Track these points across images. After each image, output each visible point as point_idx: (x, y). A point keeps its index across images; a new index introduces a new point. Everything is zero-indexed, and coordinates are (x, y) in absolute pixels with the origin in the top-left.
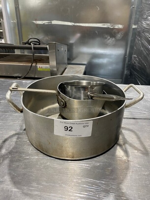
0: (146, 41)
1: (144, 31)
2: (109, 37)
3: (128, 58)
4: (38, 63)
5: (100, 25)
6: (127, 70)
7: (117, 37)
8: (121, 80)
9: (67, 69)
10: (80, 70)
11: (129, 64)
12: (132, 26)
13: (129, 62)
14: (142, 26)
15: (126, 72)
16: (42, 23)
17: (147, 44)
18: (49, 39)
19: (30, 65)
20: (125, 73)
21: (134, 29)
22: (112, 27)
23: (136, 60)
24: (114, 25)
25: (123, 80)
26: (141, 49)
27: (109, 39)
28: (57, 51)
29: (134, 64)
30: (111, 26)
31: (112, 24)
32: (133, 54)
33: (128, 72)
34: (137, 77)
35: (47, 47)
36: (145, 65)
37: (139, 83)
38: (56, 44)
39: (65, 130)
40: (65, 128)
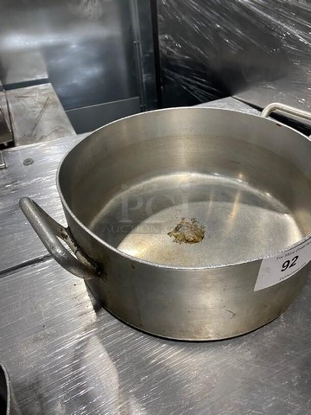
3: (141, 44)
6: (145, 72)
8: (138, 97)
9: (10, 105)
10: (48, 99)
11: (146, 58)
13: (144, 53)
15: (144, 77)
20: (144, 80)
23: (173, 47)
25: (142, 97)
26: (181, 17)
27: (86, 4)
29: (168, 56)
32: (159, 32)
33: (148, 76)
34: (187, 84)
36: (203, 53)
37: (195, 96)
39: (282, 270)
40: (283, 265)
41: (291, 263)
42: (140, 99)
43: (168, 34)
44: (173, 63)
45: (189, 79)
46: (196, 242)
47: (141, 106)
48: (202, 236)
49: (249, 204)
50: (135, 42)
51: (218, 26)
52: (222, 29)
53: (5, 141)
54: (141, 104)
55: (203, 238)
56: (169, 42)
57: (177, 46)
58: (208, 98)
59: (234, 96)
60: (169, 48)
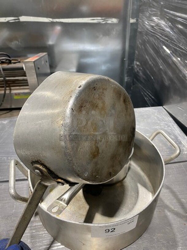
0: (151, 48)
2: (101, 36)
3: (127, 62)
4: (12, 88)
5: (88, 20)
6: (127, 76)
7: (112, 35)
11: (129, 69)
12: (129, 20)
13: (129, 66)
14: (144, 26)
15: (126, 79)
16: (5, 20)
17: (153, 52)
18: (20, 43)
19: (3, 92)
20: (126, 80)
21: (132, 24)
22: (103, 23)
24: (106, 20)
26: (145, 56)
27: (102, 38)
28: (37, 69)
29: (137, 73)
30: (103, 20)
31: (103, 18)
32: (135, 60)
33: (128, 79)
34: (143, 91)
35: (23, 66)
36: (152, 78)
37: (146, 99)
38: (35, 62)
39: (106, 233)
40: (106, 231)
41: (111, 231)
43: (139, 62)
44: (138, 78)
45: (145, 89)
50: (125, 59)
51: (161, 67)
52: (163, 69)
56: (138, 67)
57: (141, 70)
58: (151, 103)
59: (164, 107)
60: (138, 69)
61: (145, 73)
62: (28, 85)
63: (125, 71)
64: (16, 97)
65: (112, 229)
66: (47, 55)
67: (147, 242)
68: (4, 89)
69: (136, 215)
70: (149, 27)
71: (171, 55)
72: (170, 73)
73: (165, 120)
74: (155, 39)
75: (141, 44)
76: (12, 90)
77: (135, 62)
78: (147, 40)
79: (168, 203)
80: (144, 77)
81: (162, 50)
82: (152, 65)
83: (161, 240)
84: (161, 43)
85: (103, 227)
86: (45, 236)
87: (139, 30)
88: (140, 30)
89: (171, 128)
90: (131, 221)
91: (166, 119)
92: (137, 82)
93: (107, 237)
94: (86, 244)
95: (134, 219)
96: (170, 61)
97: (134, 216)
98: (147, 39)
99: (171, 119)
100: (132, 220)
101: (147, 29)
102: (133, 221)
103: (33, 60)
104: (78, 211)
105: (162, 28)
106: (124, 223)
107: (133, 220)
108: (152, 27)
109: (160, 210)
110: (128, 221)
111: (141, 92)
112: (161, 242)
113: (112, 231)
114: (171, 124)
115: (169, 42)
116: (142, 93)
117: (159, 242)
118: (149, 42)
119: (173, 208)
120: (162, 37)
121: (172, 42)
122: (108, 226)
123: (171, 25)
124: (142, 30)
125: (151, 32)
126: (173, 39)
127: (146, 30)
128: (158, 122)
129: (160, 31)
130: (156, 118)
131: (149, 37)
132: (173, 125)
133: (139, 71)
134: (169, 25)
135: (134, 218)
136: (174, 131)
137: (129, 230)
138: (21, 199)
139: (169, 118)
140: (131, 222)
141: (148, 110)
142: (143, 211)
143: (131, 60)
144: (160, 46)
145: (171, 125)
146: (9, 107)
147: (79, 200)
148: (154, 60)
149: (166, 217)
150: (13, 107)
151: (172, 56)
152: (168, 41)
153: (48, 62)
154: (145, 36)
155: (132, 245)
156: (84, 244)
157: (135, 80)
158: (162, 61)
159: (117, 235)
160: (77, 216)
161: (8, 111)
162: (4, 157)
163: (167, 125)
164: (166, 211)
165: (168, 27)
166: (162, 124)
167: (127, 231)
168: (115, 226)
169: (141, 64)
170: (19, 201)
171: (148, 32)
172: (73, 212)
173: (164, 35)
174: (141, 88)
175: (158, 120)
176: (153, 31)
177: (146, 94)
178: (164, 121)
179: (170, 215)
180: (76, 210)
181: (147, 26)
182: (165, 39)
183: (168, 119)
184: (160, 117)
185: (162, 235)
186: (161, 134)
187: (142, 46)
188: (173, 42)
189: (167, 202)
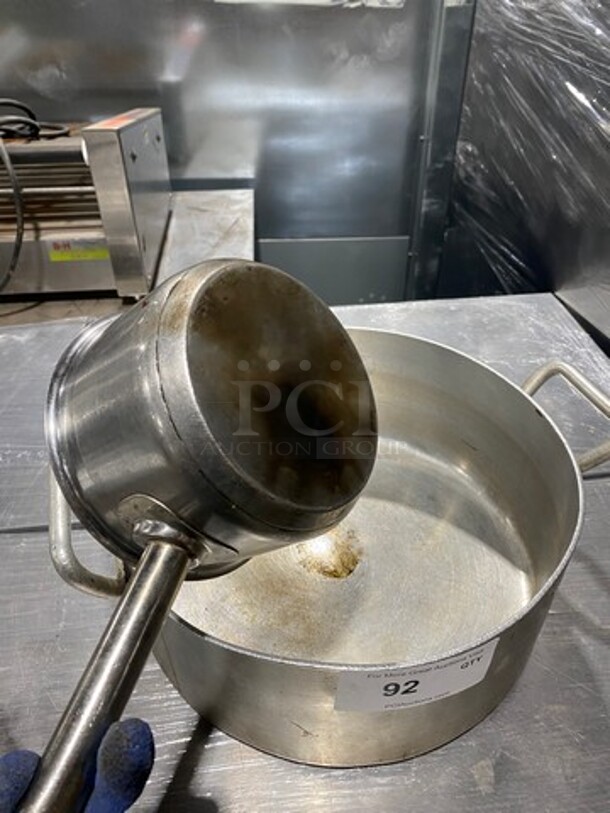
0: (518, 90)
1: (510, 39)
2: (344, 54)
3: (430, 144)
4: (43, 225)
6: (429, 196)
7: (379, 50)
8: (407, 238)
9: (174, 222)
10: (236, 222)
11: (437, 170)
13: (435, 160)
14: (500, 12)
15: (425, 205)
17: (527, 106)
18: (64, 75)
19: (12, 237)
20: (424, 209)
21: (451, 11)
22: (352, 5)
23: (476, 169)
25: (415, 239)
26: (498, 121)
27: (345, 62)
28: (129, 160)
29: (465, 183)
32: (460, 136)
33: (432, 204)
34: (486, 243)
35: (80, 147)
36: (521, 197)
37: (494, 269)
38: (122, 135)
39: (386, 695)
40: (386, 688)
41: (403, 688)
42: (411, 241)
43: (474, 144)
44: (470, 197)
46: (335, 576)
47: (410, 254)
48: (352, 568)
49: (468, 531)
50: (422, 138)
51: (555, 157)
52: (561, 163)
53: (136, 292)
54: (410, 249)
55: (351, 572)
56: (472, 159)
57: (482, 170)
58: (514, 281)
59: (557, 294)
60: (469, 169)
61: (494, 182)
62: (98, 217)
63: (423, 177)
64: (55, 257)
65: (407, 684)
66: (159, 117)
67: (514, 730)
68: (15, 226)
69: (492, 639)
70: (516, 18)
71: (594, 111)
72: (586, 177)
73: (563, 338)
74: (535, 57)
75: (483, 80)
76: (43, 232)
77: (460, 144)
78: (507, 63)
79: (580, 606)
80: (493, 194)
81: (562, 95)
82: (522, 150)
83: (561, 726)
84: (558, 73)
85: (380, 676)
86: (170, 706)
87: (479, 29)
88: (482, 30)
89: (584, 363)
90: (473, 658)
91: (566, 335)
92: (465, 212)
93: (389, 708)
94: (315, 734)
95: (482, 651)
96: (587, 135)
97: (485, 639)
98: (508, 58)
99: (583, 334)
100: (478, 653)
101: (510, 24)
102: (479, 659)
103: (116, 128)
104: (280, 627)
105: (564, 19)
106: (451, 663)
107: (479, 656)
108: (529, 14)
109: (556, 629)
110: (465, 659)
111: (479, 246)
112: (559, 730)
113: (406, 692)
114: (583, 350)
115: (588, 65)
116: (482, 251)
117: (554, 730)
118: (514, 70)
119: (597, 621)
120: (564, 52)
121: (600, 67)
122: (397, 672)
123: (600, 6)
124: (490, 29)
125: (523, 33)
126: (603, 56)
127: (504, 26)
128: (542, 343)
129: (555, 29)
130: (531, 329)
131: (516, 53)
132: (589, 354)
133: (473, 174)
134: (593, 7)
135: (483, 647)
136: (595, 372)
137: (461, 690)
138: (92, 580)
139: (576, 331)
140: (472, 662)
141: (505, 305)
142: (514, 626)
143: (445, 140)
144: (553, 83)
145: (585, 355)
146: (31, 289)
147: (282, 592)
148: (531, 133)
149: (575, 650)
150: (47, 289)
151: (599, 117)
152: (582, 63)
153: (162, 140)
154: (501, 51)
155: (465, 741)
156: (306, 733)
157: (457, 205)
158: (558, 136)
159: (423, 703)
160: (275, 645)
161: (29, 304)
162: (24, 449)
163: (571, 353)
164: (576, 631)
165: (589, 12)
166: (554, 351)
167: (456, 692)
168: (421, 672)
169: (481, 148)
170: (83, 588)
171: (511, 36)
172: (262, 629)
173: (571, 41)
174: (481, 232)
175: (538, 337)
176: (529, 30)
177: (495, 252)
178: (562, 342)
179: (590, 644)
180: (272, 623)
181: (510, 15)
182: (572, 58)
183: (573, 333)
184: (547, 328)
185: (563, 708)
186: (562, 376)
187: (489, 87)
188: (603, 65)
189: (579, 604)
